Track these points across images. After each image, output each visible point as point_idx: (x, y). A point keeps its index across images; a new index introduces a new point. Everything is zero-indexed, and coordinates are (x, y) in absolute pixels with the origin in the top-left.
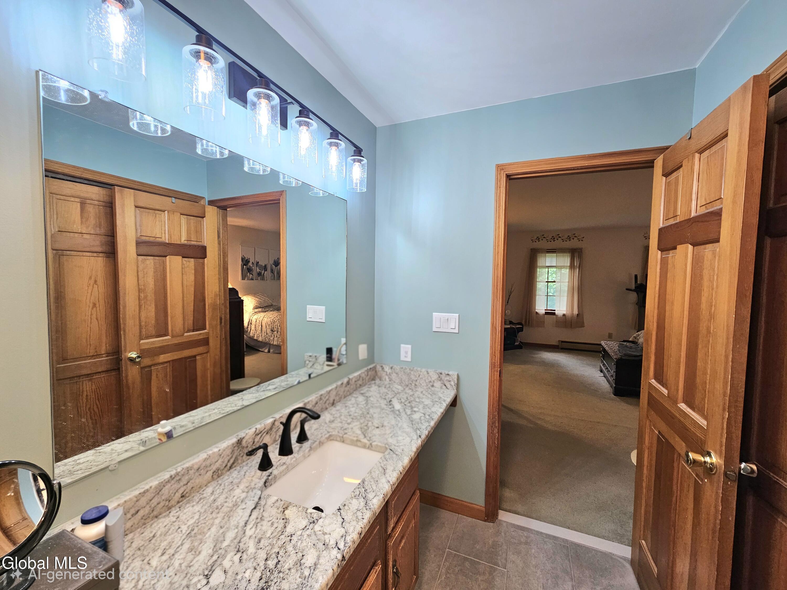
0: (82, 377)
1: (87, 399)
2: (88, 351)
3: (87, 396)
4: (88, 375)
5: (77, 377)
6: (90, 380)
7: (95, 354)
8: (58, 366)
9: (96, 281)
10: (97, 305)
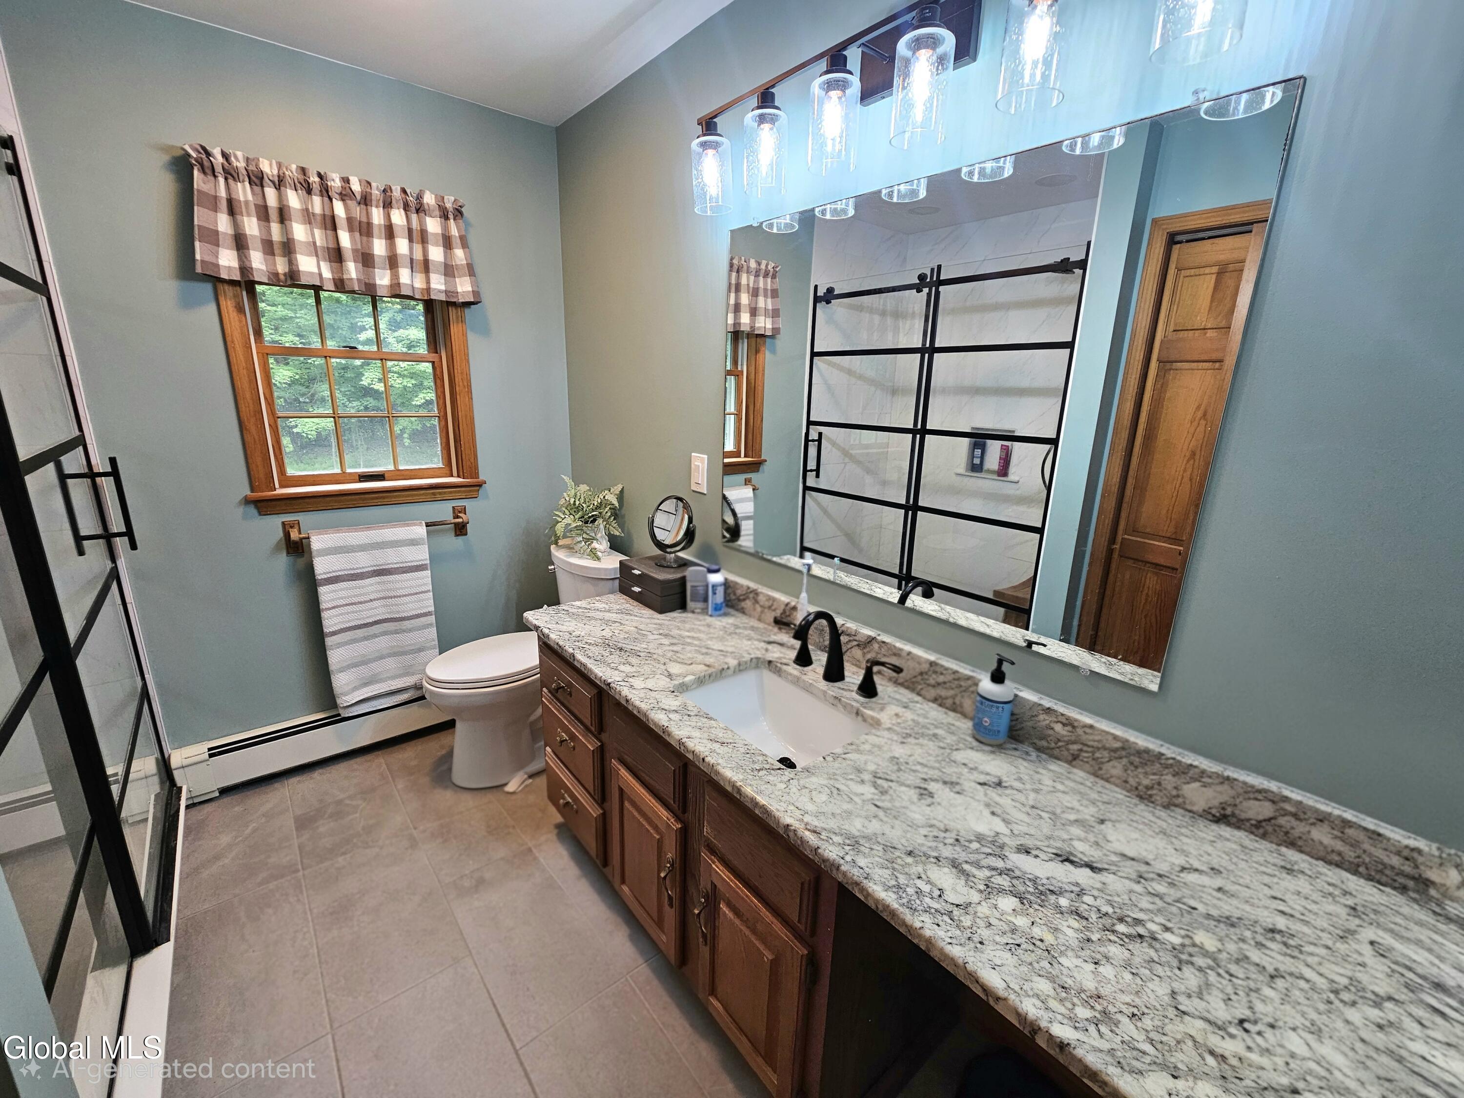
0: (1148, 565)
1: (1146, 600)
2: (1166, 528)
3: (1147, 594)
4: (1156, 565)
5: (1142, 561)
6: (1156, 574)
7: (1173, 536)
8: (1126, 536)
9: (1205, 414)
10: (1197, 457)
